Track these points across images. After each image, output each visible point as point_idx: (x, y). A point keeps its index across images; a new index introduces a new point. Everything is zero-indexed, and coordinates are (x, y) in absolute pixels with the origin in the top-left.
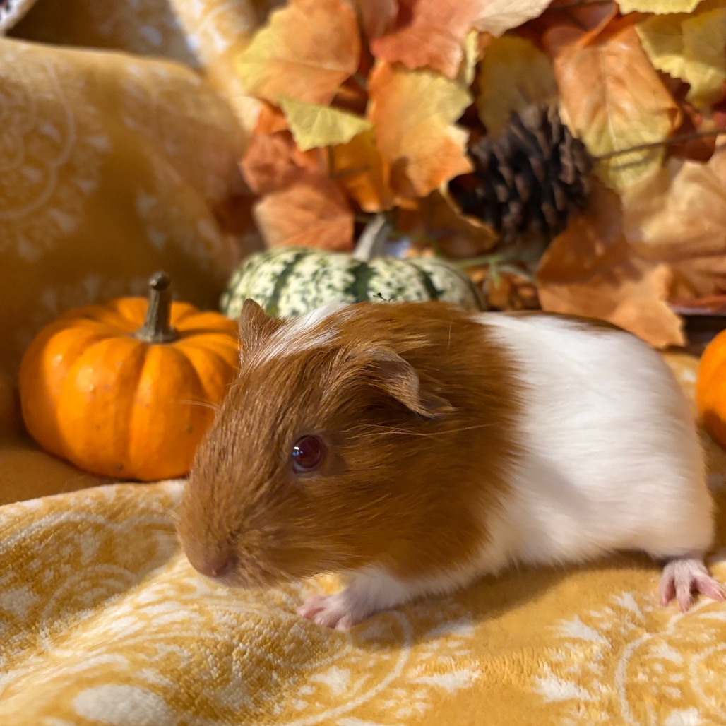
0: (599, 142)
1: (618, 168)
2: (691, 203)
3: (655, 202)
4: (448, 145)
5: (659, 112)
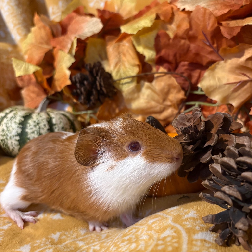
0: (117, 75)
1: (123, 84)
2: (148, 96)
3: (136, 95)
5: (135, 65)
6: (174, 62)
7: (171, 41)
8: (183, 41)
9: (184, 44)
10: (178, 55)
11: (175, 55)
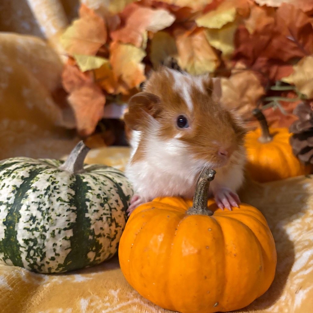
4: (137, 71)
5: (211, 61)
6: (252, 57)
7: (250, 37)
8: (262, 37)
9: (263, 40)
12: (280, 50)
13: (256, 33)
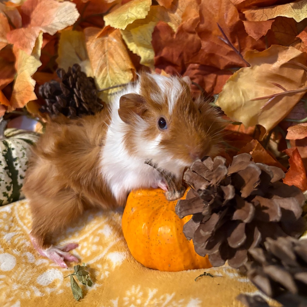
0: (103, 83)
1: (111, 95)
5: (127, 70)
6: (179, 64)
7: (175, 36)
8: (191, 36)
9: (193, 39)
10: (185, 55)
11: (181, 56)
12: (211, 55)
13: (181, 30)
